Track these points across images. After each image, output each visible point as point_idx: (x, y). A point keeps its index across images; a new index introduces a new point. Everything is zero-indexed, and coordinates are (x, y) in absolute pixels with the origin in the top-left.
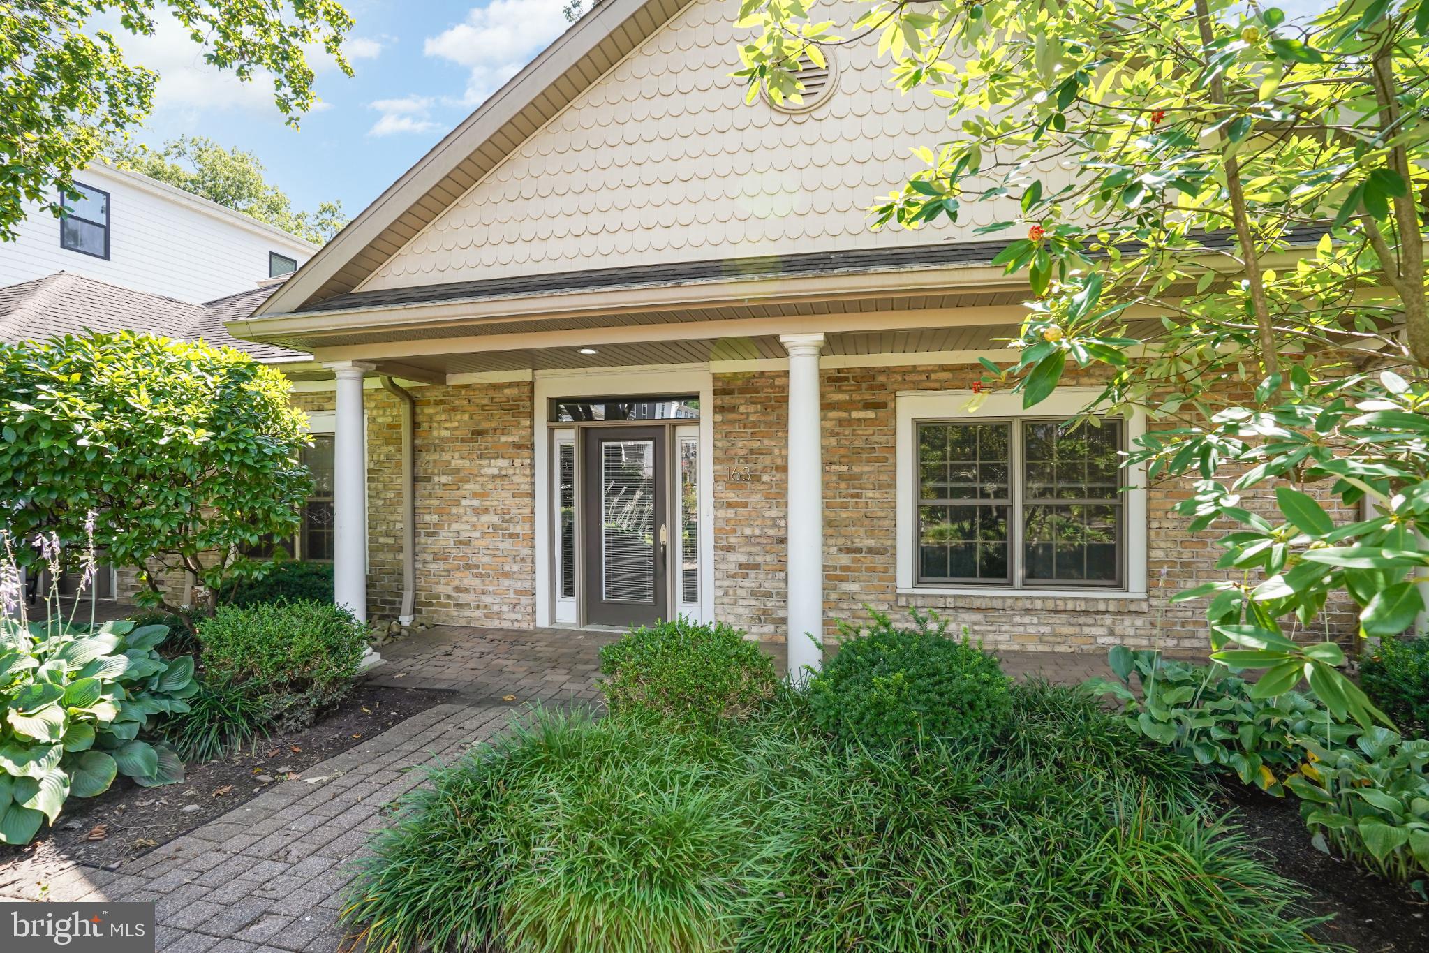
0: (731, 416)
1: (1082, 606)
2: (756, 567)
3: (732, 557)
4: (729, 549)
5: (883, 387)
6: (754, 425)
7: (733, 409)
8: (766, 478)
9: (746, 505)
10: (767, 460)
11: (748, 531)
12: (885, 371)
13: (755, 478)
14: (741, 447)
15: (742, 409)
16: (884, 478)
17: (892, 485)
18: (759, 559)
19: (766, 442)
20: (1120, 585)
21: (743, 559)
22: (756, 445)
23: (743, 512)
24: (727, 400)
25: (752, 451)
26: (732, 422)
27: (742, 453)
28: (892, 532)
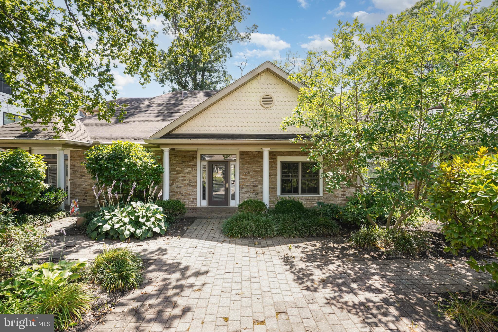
0: (244, 160)
1: (312, 198)
2: (249, 192)
3: (243, 190)
4: (243, 188)
5: (275, 155)
6: (248, 162)
7: (244, 158)
8: (251, 173)
9: (246, 179)
10: (251, 169)
11: (247, 184)
12: (275, 152)
13: (249, 173)
14: (246, 166)
15: (246, 158)
16: (275, 173)
17: (276, 175)
18: (249, 190)
19: (251, 166)
21: (246, 190)
22: (249, 166)
23: (246, 180)
25: (248, 167)
26: (244, 161)
27: (246, 168)
28: (276, 184)
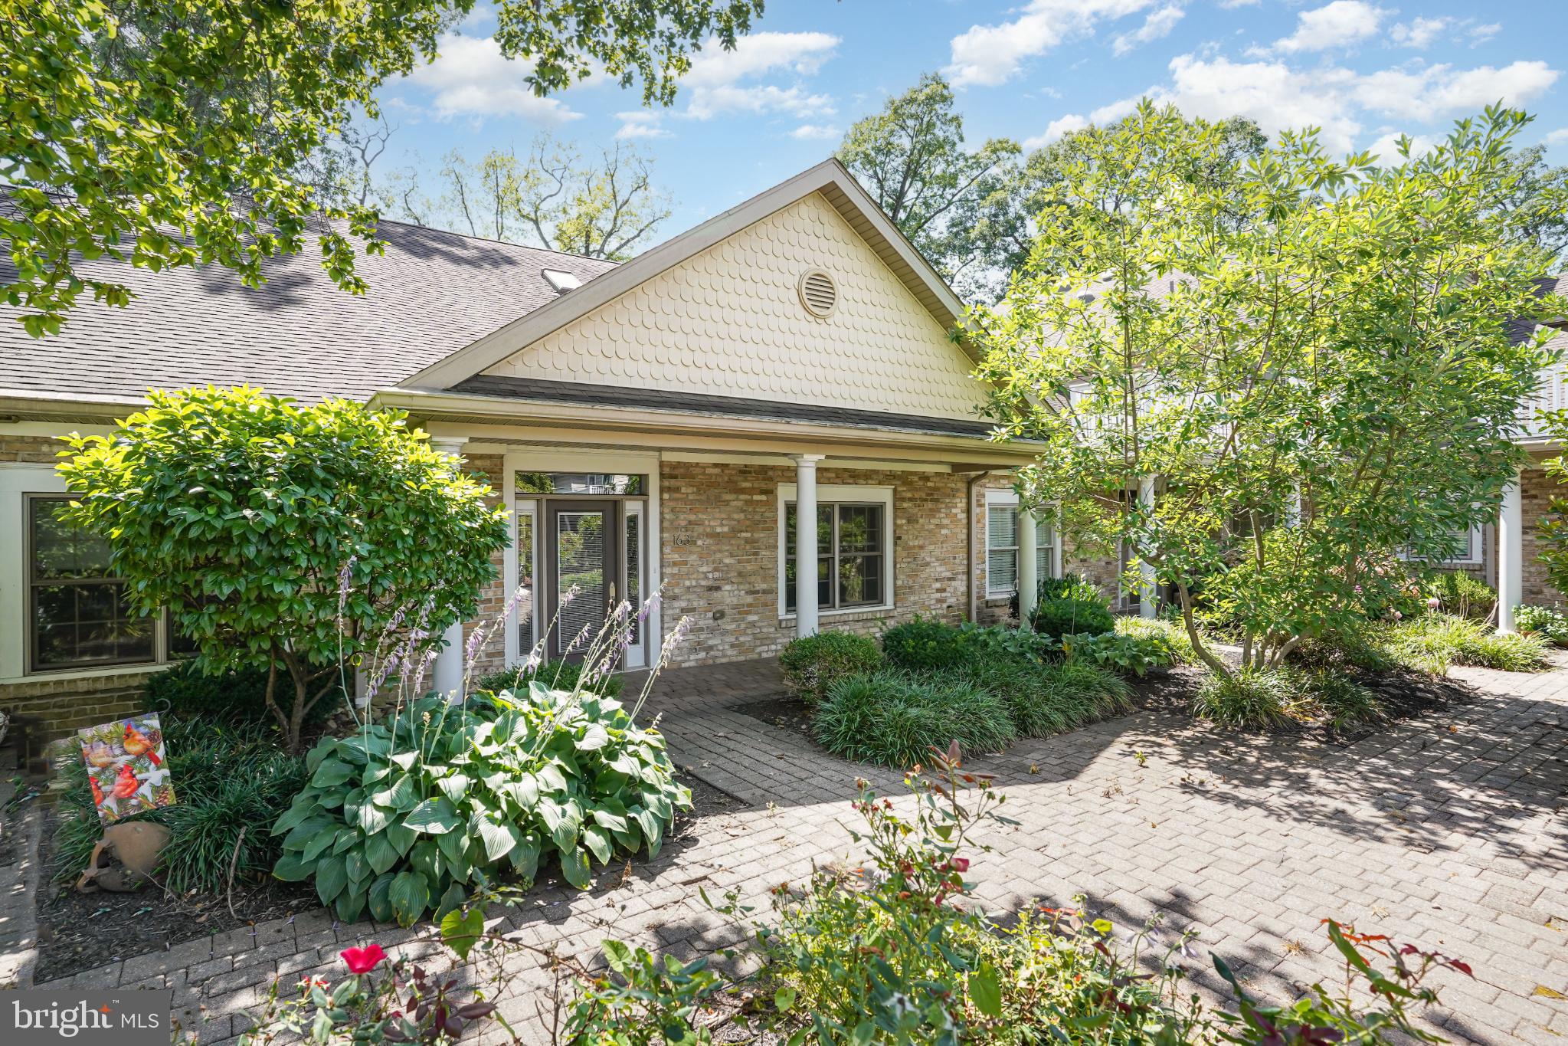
0: (677, 495)
1: (870, 616)
2: (693, 610)
3: (676, 604)
4: (675, 598)
5: (771, 479)
6: (692, 502)
7: (677, 490)
8: (699, 543)
9: (685, 563)
10: (700, 529)
11: (687, 583)
12: (773, 468)
13: (690, 542)
14: (683, 519)
15: (683, 490)
16: (771, 541)
17: (776, 547)
18: (695, 604)
19: (700, 516)
20: (882, 602)
21: (684, 604)
22: (693, 517)
23: (684, 569)
24: (673, 483)
25: (690, 523)
26: (677, 500)
27: (683, 523)
28: (775, 578)
